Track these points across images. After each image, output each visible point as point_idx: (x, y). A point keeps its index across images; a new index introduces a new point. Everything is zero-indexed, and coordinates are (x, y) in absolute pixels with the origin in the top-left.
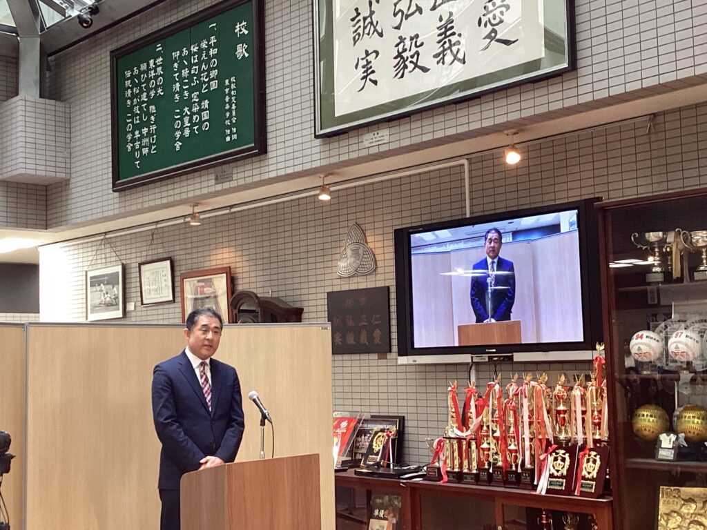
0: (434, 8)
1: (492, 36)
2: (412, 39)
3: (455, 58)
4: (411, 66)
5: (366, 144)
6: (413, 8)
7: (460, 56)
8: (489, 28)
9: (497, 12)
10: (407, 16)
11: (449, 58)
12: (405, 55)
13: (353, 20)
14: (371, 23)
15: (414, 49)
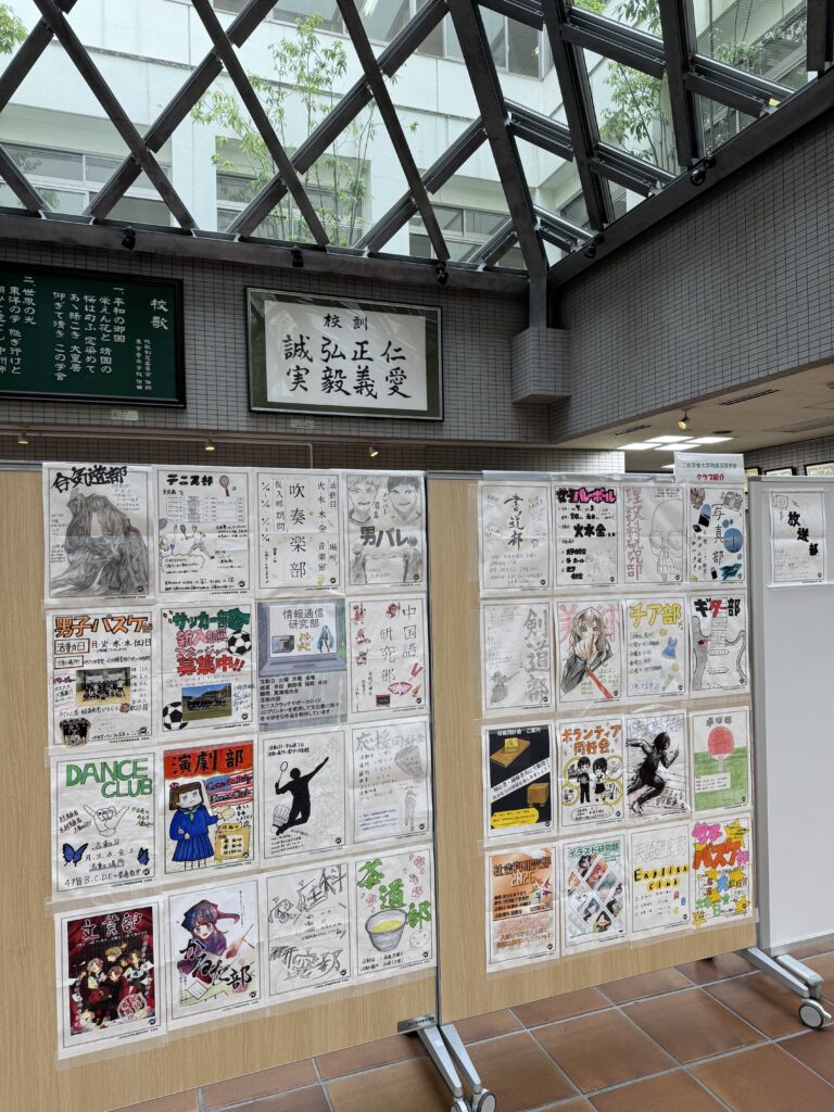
0: (354, 359)
1: (395, 389)
2: (337, 372)
3: (370, 393)
4: (336, 388)
5: (293, 426)
6: (338, 353)
7: (374, 393)
8: (393, 385)
9: (399, 378)
10: (333, 357)
11: (365, 391)
12: (332, 379)
13: (286, 341)
14: (302, 349)
15: (338, 379)
